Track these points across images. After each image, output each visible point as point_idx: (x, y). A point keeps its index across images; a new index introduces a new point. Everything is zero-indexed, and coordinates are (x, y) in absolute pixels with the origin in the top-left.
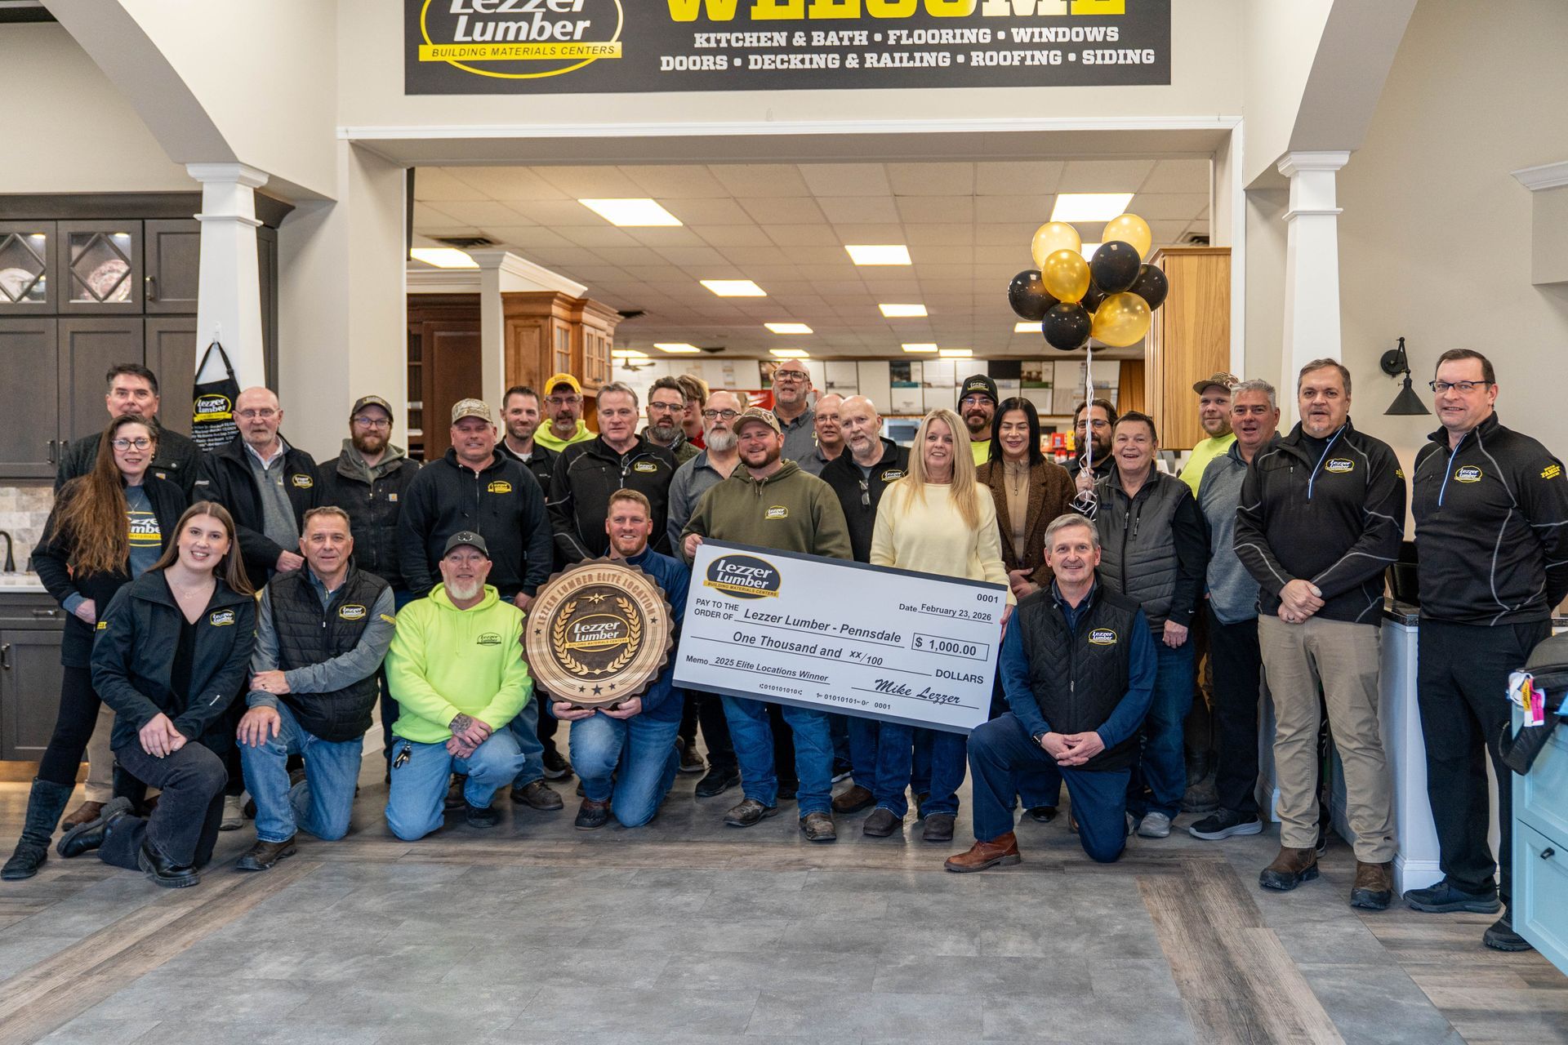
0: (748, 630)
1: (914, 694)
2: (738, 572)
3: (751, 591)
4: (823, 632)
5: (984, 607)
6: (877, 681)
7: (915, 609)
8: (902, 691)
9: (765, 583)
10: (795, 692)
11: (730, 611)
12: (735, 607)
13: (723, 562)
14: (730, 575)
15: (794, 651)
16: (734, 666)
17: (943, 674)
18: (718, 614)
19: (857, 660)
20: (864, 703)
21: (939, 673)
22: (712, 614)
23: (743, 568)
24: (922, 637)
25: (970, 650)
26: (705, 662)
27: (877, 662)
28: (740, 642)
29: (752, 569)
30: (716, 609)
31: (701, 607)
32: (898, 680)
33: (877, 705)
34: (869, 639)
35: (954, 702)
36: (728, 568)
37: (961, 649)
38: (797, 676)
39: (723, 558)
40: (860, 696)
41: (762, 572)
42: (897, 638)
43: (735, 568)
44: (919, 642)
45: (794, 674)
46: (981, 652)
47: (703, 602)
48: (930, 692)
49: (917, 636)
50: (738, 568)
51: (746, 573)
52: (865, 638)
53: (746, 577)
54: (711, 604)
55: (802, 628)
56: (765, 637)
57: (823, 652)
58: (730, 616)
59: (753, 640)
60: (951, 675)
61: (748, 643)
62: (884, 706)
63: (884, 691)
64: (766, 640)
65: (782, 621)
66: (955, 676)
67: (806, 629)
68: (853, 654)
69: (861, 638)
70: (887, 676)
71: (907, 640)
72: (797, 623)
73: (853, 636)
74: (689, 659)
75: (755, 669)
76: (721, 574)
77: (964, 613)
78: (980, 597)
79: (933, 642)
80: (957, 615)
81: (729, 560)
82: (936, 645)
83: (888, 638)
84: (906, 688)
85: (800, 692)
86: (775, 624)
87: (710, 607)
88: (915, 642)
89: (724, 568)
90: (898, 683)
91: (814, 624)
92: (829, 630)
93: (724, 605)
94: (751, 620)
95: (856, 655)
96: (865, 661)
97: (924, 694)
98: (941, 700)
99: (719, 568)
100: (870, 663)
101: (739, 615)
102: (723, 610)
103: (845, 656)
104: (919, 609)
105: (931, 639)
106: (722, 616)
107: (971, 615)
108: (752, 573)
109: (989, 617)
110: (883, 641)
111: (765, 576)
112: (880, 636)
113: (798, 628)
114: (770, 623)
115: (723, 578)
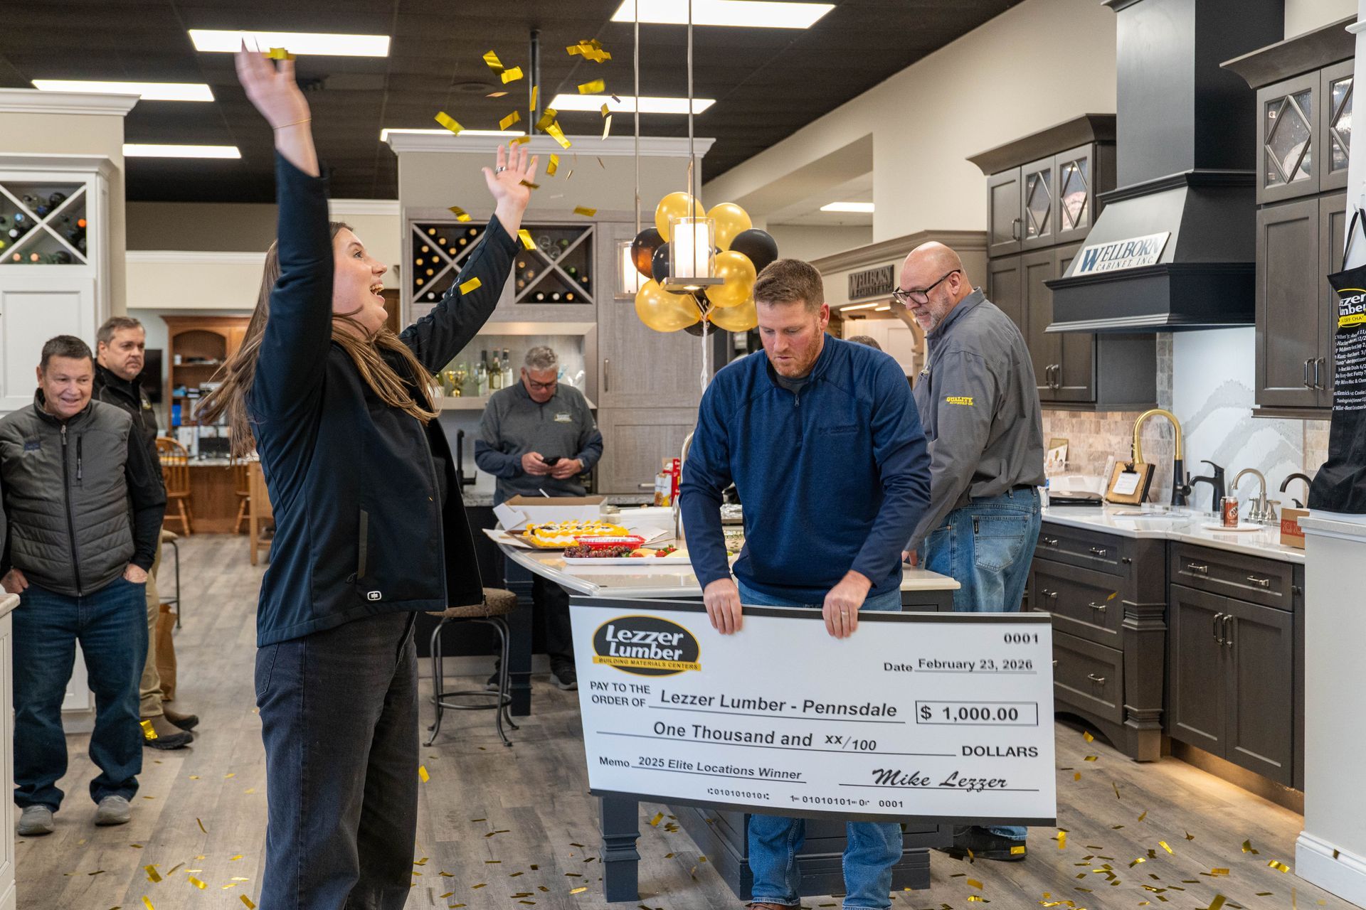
0: (674, 717)
1: (934, 782)
2: (635, 640)
3: (661, 665)
4: (777, 713)
5: (1018, 652)
6: (875, 772)
7: (909, 668)
8: (913, 781)
9: (678, 652)
10: (759, 796)
11: (640, 695)
12: (645, 689)
13: (611, 629)
14: (625, 645)
15: (743, 742)
16: (666, 767)
17: (973, 751)
18: (625, 701)
19: (838, 747)
20: (862, 803)
21: (967, 751)
22: (616, 700)
23: (642, 634)
24: (928, 705)
25: (1009, 714)
26: (626, 764)
27: (869, 746)
28: (665, 735)
29: (654, 635)
30: (619, 694)
31: (600, 692)
32: (907, 768)
33: (881, 803)
34: (848, 716)
35: (999, 787)
36: (620, 635)
37: (994, 714)
38: (757, 774)
39: (611, 623)
40: (856, 795)
41: (670, 637)
42: (892, 711)
43: (629, 635)
44: (926, 713)
45: (752, 772)
46: (1026, 714)
47: (600, 686)
48: (959, 778)
49: (920, 705)
50: (634, 635)
51: (648, 641)
52: (841, 716)
53: (649, 646)
54: (611, 687)
55: (746, 711)
56: (696, 727)
57: (786, 740)
58: (641, 702)
59: (681, 731)
60: (986, 751)
61: (677, 736)
62: (894, 804)
63: (889, 783)
64: (700, 731)
65: (716, 704)
66: (993, 751)
67: (751, 711)
68: (829, 739)
69: (836, 716)
70: (888, 764)
71: (906, 712)
72: (736, 704)
73: (824, 715)
74: (604, 761)
75: (695, 769)
76: (613, 646)
77: (988, 664)
78: (1008, 638)
79: (947, 710)
80: (977, 668)
81: (620, 624)
82: (954, 713)
83: (877, 711)
84: (921, 777)
85: (766, 796)
86: (707, 708)
87: (611, 692)
88: (920, 713)
89: (615, 636)
90: (908, 771)
91: (761, 704)
92: (787, 710)
93: (629, 688)
94: (671, 705)
95: (834, 740)
96: (851, 747)
97: (951, 781)
98: (978, 786)
99: (609, 637)
100: (859, 749)
101: (653, 698)
102: (629, 695)
103: (818, 742)
104: (915, 666)
105: (944, 706)
106: (630, 702)
107: (999, 664)
108: (656, 639)
109: (1028, 665)
110: (870, 717)
111: (675, 643)
112: (864, 711)
113: (740, 710)
114: (699, 707)
115: (617, 651)
